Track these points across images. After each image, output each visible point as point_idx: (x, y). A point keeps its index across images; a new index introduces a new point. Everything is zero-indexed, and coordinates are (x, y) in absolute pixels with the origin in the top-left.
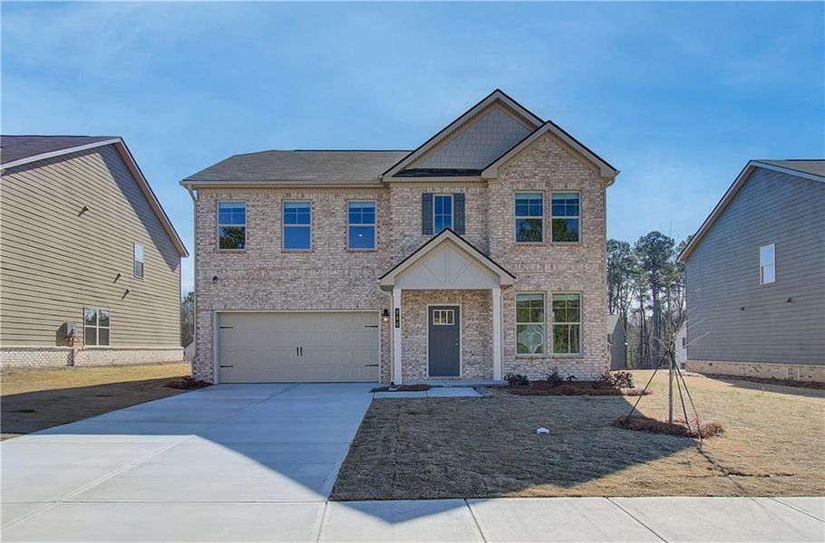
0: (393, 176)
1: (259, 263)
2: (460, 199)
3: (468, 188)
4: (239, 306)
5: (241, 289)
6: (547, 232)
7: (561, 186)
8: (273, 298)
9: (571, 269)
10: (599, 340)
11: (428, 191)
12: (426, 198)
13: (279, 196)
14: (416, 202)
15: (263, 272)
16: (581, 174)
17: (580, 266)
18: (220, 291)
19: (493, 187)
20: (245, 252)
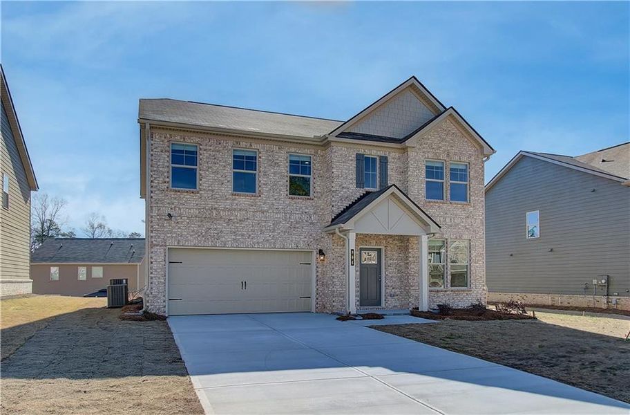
0: (336, 136)
1: (211, 203)
2: (384, 161)
3: (389, 153)
4: (192, 242)
5: (194, 227)
6: (447, 193)
7: (457, 158)
8: (224, 237)
9: (463, 222)
10: (481, 277)
11: (360, 152)
12: (360, 157)
13: (230, 144)
14: (351, 160)
15: (214, 212)
16: (470, 150)
17: (469, 221)
18: (174, 228)
19: (411, 154)
20: (198, 193)
